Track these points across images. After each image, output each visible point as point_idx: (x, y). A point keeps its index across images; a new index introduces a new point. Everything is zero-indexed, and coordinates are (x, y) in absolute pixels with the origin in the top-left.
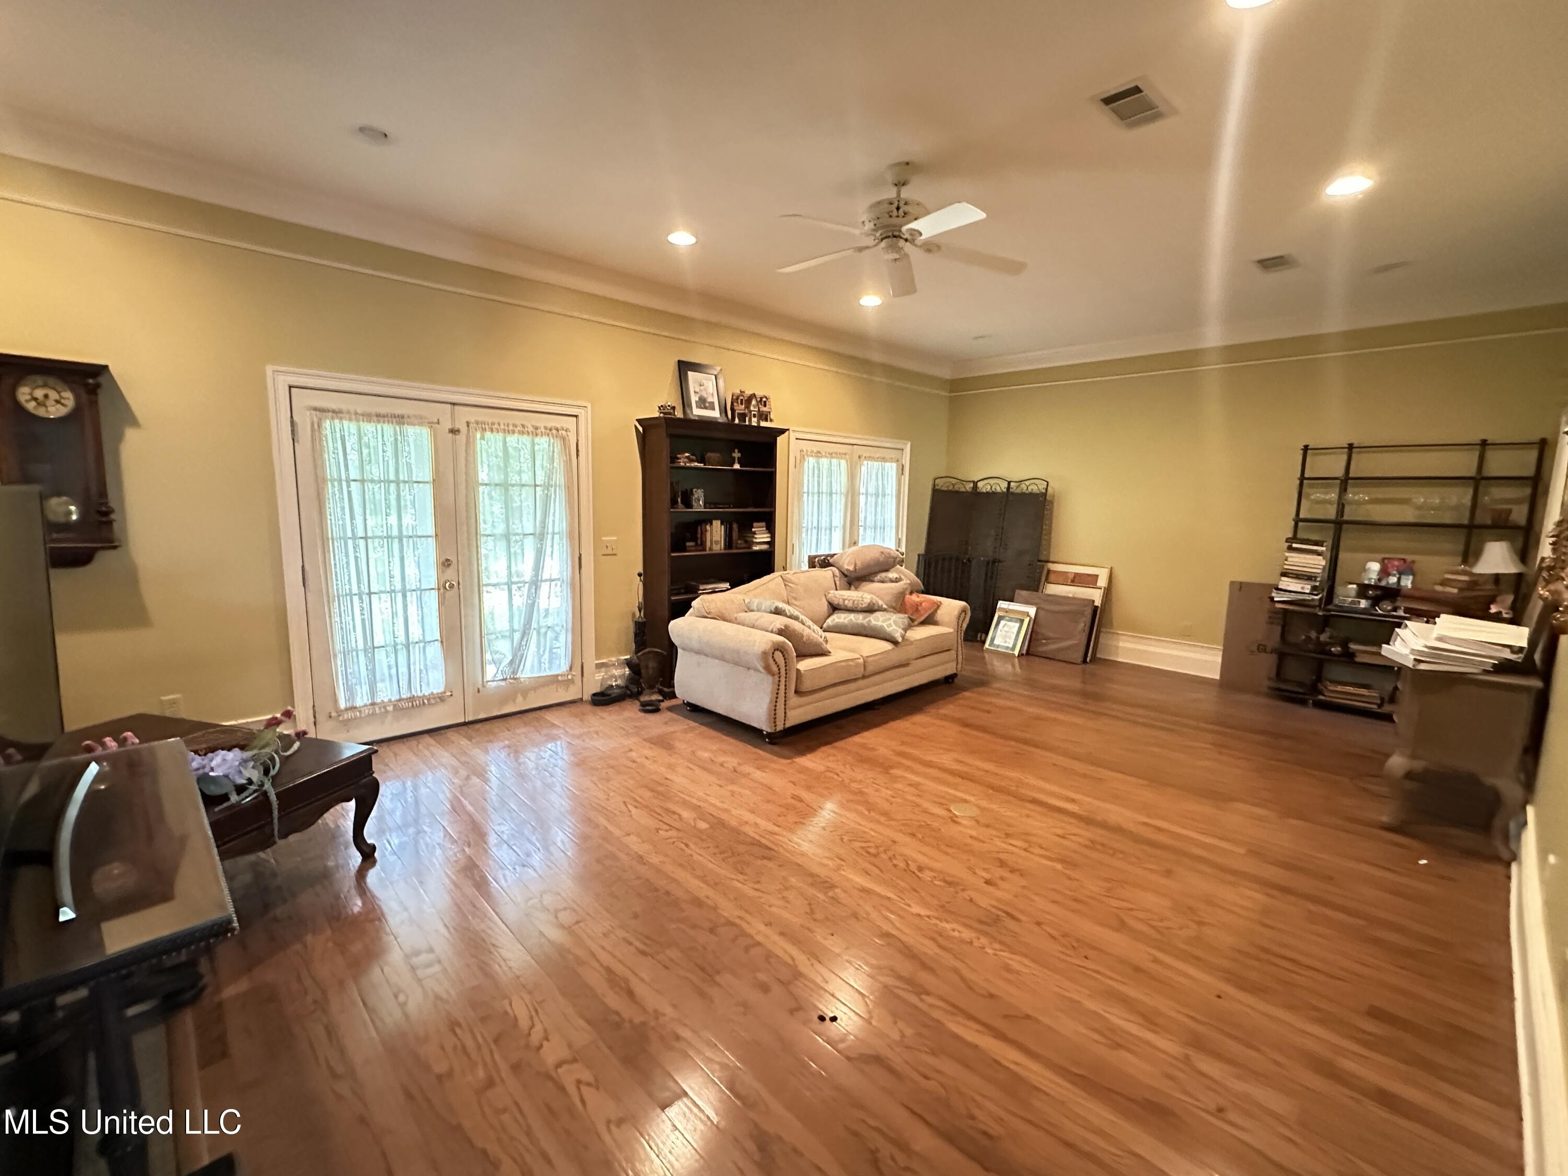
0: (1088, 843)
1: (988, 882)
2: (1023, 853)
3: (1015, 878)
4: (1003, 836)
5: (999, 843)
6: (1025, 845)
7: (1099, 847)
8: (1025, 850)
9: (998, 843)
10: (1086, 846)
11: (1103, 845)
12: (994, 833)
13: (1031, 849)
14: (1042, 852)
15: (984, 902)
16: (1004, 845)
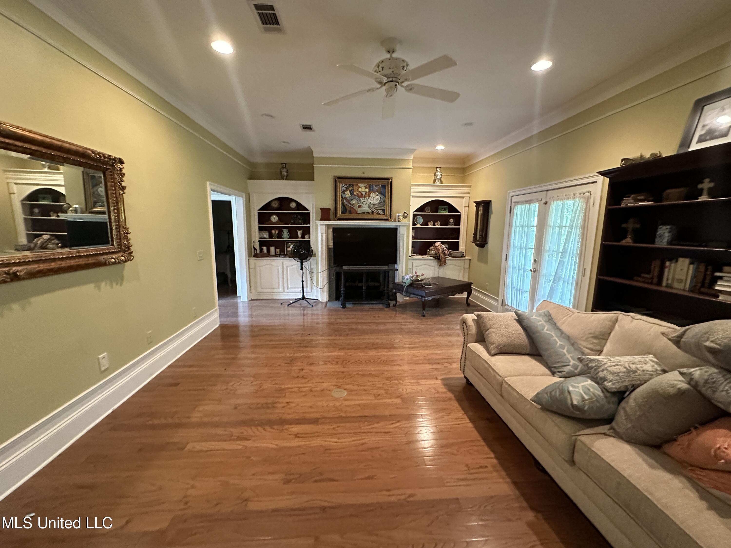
0: (275, 405)
1: (303, 369)
2: (299, 386)
3: (296, 375)
4: (313, 389)
5: (311, 385)
6: (301, 389)
7: (270, 406)
8: (299, 388)
9: (313, 385)
10: (276, 403)
11: (268, 408)
12: (318, 389)
13: (298, 389)
14: (293, 390)
15: (299, 364)
16: (309, 385)
